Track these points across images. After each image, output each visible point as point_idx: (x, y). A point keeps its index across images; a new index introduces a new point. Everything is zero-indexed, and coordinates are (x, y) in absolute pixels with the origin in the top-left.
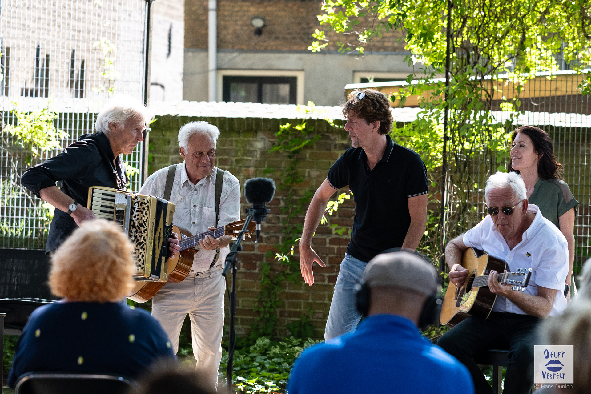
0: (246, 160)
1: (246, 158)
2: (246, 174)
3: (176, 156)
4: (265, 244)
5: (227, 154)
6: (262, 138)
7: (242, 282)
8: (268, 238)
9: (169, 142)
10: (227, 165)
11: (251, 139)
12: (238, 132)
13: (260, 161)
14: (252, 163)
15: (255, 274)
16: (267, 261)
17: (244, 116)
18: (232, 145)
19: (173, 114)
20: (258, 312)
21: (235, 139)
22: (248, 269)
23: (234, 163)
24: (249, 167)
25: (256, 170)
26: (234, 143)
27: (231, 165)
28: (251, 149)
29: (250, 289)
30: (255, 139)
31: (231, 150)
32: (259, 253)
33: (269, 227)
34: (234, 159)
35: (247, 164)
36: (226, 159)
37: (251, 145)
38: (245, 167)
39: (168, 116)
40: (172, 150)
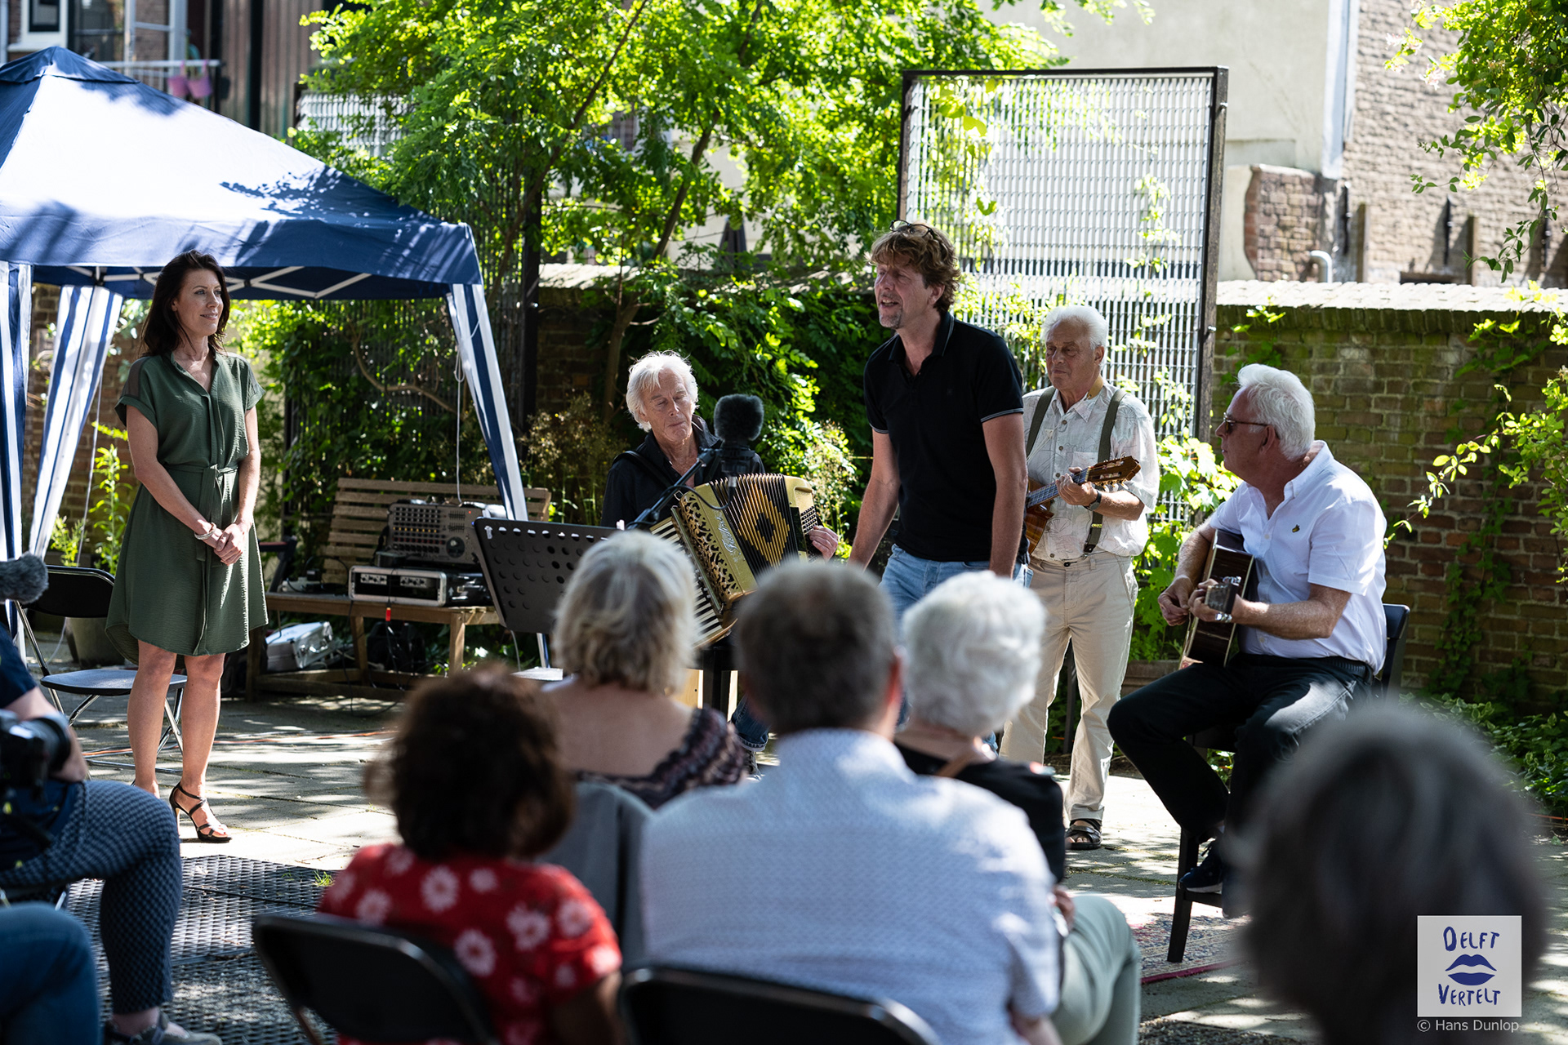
0: (1431, 384)
1: (1430, 380)
2: (1430, 409)
3: (1321, 376)
4: (1458, 531)
5: (1401, 374)
6: (1457, 346)
7: (1421, 597)
8: (1463, 522)
9: (1311, 352)
10: (1400, 393)
11: (1439, 347)
12: (1419, 336)
13: (1452, 386)
14: (1440, 390)
15: (1440, 583)
16: (1461, 561)
17: (1423, 307)
18: (1408, 359)
19: (1313, 303)
20: (1443, 651)
21: (1414, 347)
22: (1431, 575)
23: (1412, 390)
24: (1435, 396)
25: (1447, 402)
26: (1412, 355)
27: (1407, 393)
28: (1439, 365)
29: (1432, 610)
30: (1445, 347)
31: (1406, 366)
32: (1448, 547)
33: (1464, 502)
34: (1411, 382)
35: (1432, 392)
36: (1398, 383)
37: (1439, 358)
38: (1428, 396)
39: (1306, 308)
40: (1314, 367)
